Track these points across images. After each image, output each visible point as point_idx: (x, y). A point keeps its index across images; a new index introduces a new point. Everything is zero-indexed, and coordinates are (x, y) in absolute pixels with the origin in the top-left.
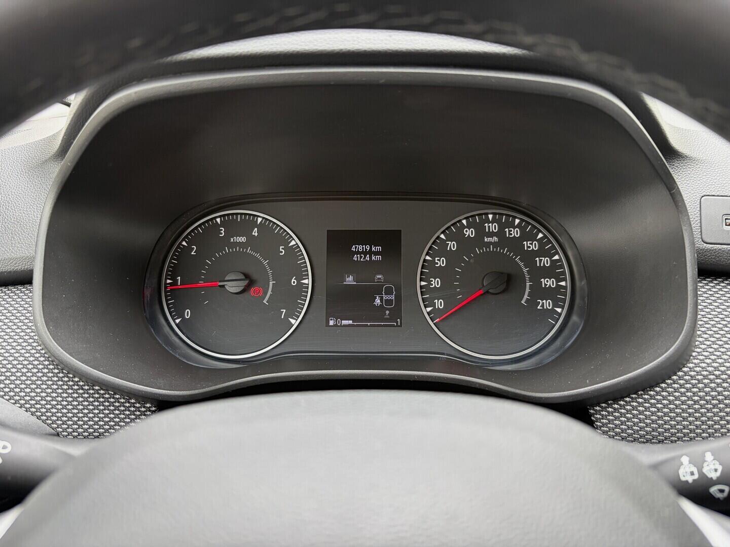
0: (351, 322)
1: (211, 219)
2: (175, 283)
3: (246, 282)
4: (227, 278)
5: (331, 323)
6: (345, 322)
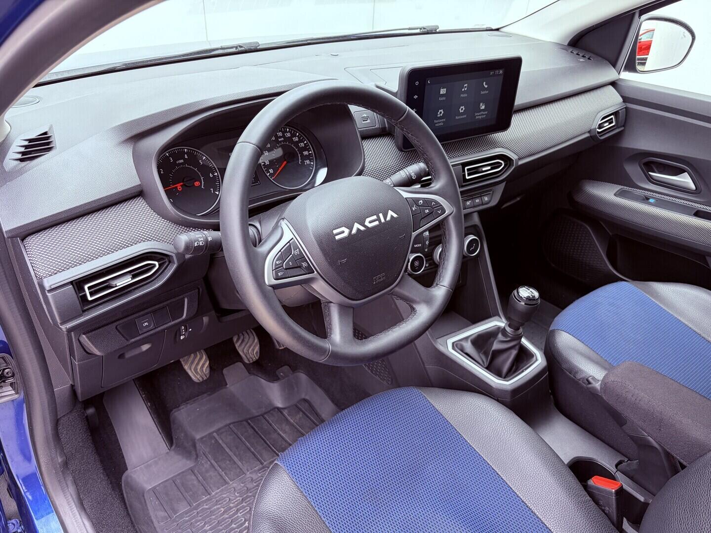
1: (164, 155)
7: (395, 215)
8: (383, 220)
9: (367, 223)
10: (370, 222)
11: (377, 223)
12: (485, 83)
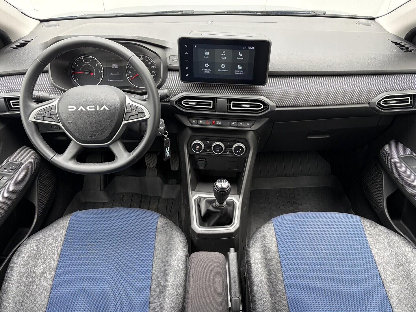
0: (112, 80)
1: (81, 58)
2: (74, 72)
3: (89, 72)
4: (85, 71)
5: (108, 81)
6: (111, 80)
7: (107, 109)
8: (98, 109)
9: (87, 108)
10: (89, 108)
11: (94, 109)
12: (239, 53)
